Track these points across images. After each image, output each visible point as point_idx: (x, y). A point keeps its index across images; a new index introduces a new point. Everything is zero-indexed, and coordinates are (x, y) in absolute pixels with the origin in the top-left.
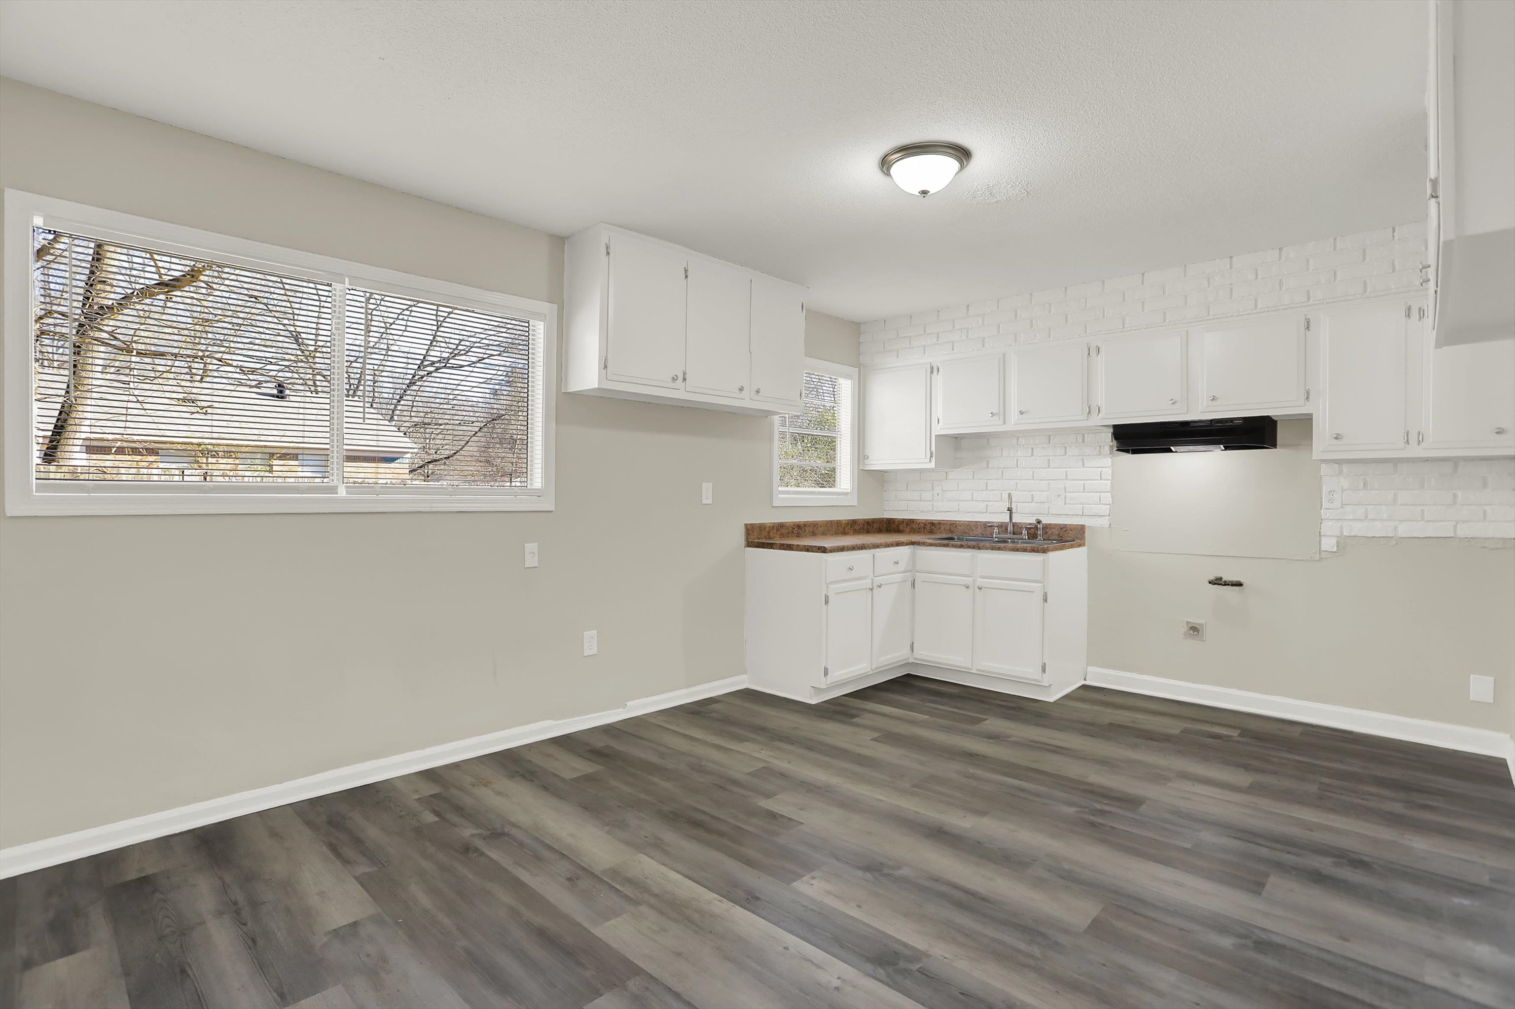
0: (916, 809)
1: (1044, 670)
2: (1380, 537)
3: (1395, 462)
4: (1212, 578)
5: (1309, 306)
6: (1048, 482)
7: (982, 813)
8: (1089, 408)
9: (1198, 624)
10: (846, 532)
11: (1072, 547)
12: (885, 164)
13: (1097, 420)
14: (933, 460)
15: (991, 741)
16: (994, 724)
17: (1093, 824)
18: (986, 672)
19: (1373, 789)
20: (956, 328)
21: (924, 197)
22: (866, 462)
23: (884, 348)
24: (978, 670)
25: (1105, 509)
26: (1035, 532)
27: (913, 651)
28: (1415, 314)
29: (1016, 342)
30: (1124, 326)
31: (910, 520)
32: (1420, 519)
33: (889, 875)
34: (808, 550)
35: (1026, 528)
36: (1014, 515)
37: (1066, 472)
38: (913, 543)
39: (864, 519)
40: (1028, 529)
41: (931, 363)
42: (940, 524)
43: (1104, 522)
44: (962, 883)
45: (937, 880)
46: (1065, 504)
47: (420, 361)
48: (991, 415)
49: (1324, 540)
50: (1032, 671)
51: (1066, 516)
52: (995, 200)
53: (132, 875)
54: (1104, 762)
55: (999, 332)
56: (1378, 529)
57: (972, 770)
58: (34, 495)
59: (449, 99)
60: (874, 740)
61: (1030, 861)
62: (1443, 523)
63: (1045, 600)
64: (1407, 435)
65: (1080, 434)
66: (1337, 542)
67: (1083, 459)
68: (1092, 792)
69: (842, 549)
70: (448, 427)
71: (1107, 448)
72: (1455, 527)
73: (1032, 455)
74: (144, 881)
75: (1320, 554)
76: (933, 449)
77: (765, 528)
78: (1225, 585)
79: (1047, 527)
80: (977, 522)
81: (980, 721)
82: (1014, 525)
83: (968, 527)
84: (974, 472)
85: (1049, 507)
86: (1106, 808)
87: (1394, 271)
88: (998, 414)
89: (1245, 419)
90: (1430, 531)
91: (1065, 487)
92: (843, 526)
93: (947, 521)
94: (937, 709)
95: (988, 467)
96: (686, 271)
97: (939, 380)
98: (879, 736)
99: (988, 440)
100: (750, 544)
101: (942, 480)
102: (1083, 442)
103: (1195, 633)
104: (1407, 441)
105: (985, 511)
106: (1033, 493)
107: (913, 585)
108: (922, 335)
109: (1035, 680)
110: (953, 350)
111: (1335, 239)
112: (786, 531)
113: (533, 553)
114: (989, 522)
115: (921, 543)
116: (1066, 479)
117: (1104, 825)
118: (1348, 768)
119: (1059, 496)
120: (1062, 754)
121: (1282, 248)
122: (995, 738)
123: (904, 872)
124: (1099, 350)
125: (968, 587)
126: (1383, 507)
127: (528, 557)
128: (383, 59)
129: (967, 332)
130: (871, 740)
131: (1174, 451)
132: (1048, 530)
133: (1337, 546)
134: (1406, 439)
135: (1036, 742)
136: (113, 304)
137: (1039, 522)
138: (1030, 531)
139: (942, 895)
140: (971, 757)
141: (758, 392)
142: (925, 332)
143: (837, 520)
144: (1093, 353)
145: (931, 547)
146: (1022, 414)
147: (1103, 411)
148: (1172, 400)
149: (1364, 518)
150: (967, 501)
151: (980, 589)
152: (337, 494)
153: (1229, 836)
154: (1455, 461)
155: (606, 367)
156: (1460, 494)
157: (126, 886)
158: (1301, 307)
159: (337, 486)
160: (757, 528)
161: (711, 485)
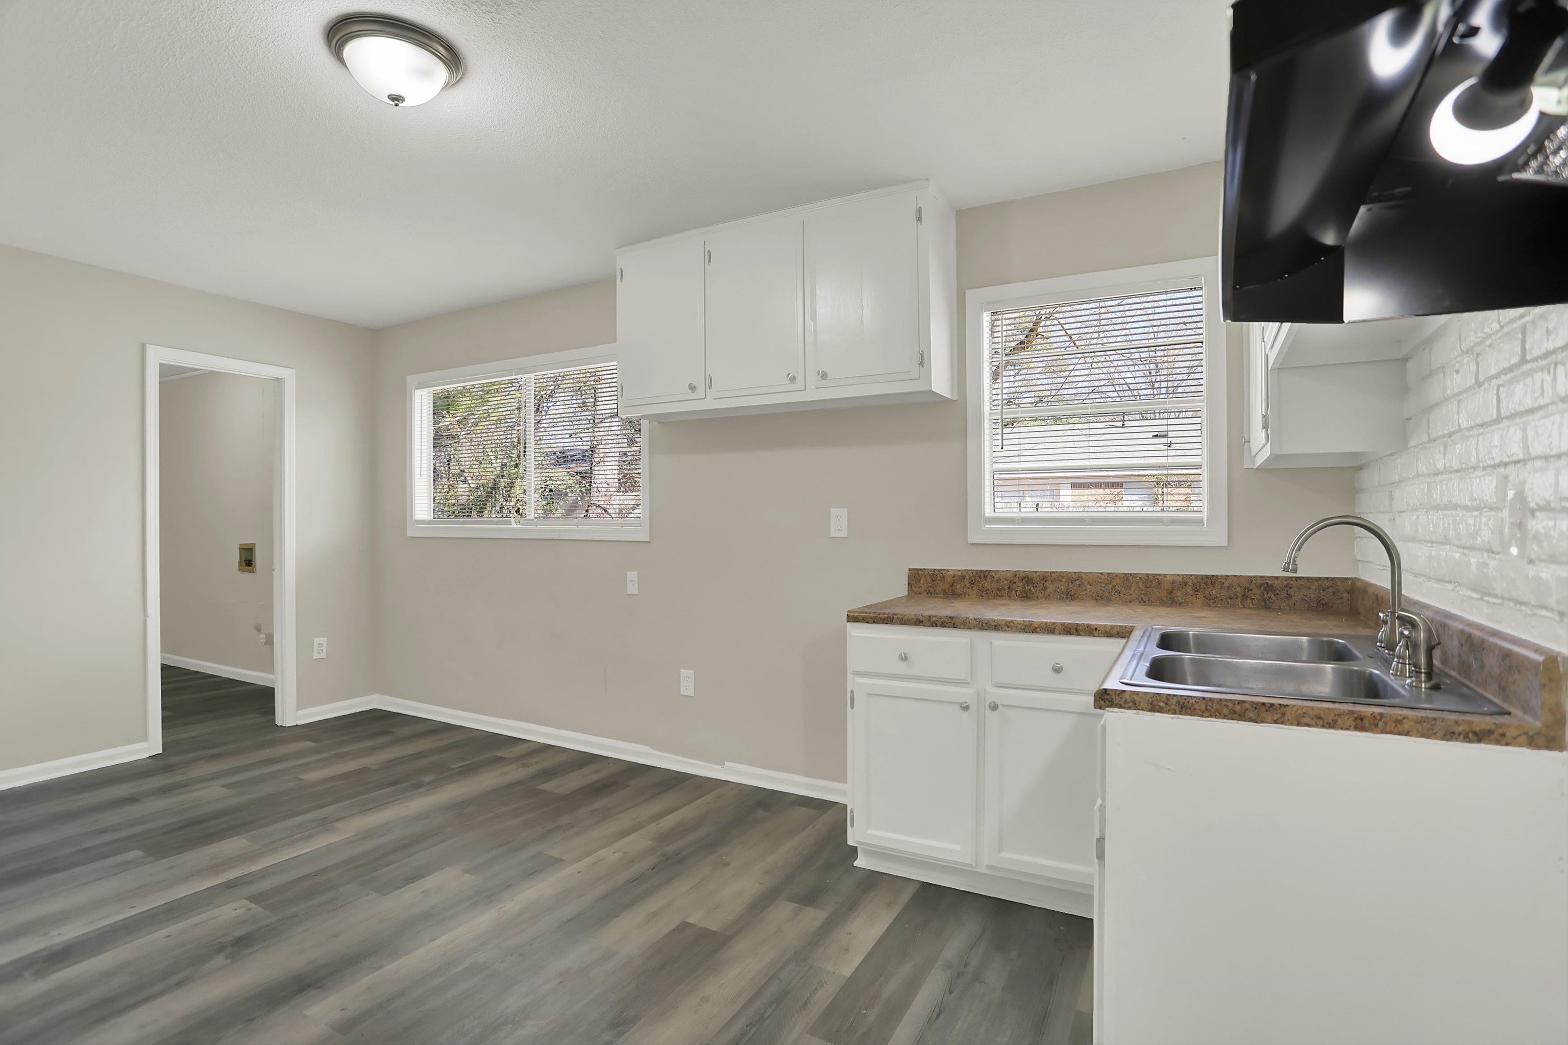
14: (1268, 434)
160: (925, 576)
161: (845, 511)
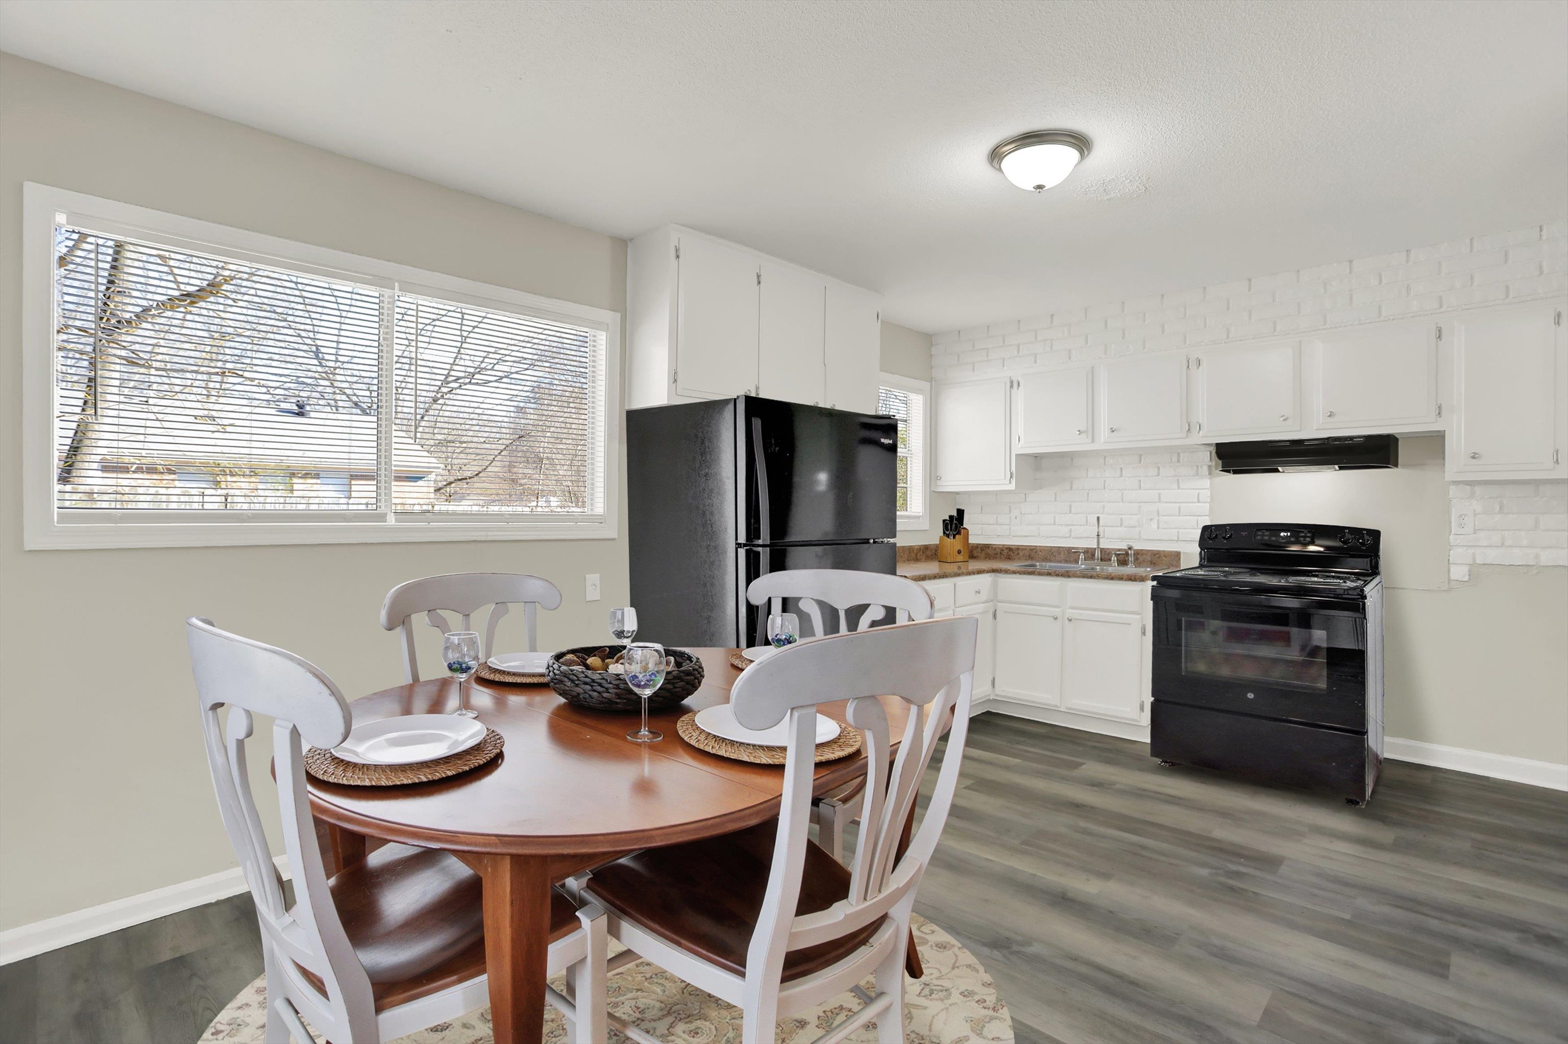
0: (1034, 872)
1: (1142, 709)
2: (1519, 565)
3: (1536, 483)
5: (1441, 313)
6: (1140, 504)
7: (1105, 876)
8: (1189, 425)
10: (918, 558)
12: (996, 156)
13: (1198, 438)
14: (1014, 481)
15: (1095, 788)
16: (1093, 769)
17: (1232, 889)
18: (1074, 709)
19: (1535, 848)
20: (1039, 339)
21: (1039, 192)
22: (939, 483)
23: (959, 360)
24: (1067, 708)
26: (1125, 558)
27: (994, 687)
28: (1565, 321)
29: (1106, 354)
30: (1228, 337)
31: (985, 544)
33: (1019, 952)
35: (1116, 554)
36: (1101, 540)
37: (1160, 494)
38: (994, 571)
41: (1010, 377)
42: (1018, 549)
44: (1100, 960)
45: (1075, 959)
46: (1158, 528)
47: (444, 377)
48: (1078, 433)
49: (1453, 569)
50: (1128, 709)
51: (1160, 542)
52: (1108, 197)
53: (166, 955)
54: (1224, 814)
55: (1087, 344)
56: (1517, 556)
57: (1082, 824)
58: (55, 526)
59: (521, 79)
60: (967, 788)
61: (1174, 935)
63: (1143, 633)
64: (1557, 454)
65: (1175, 454)
66: (1470, 571)
67: (1178, 480)
68: (1221, 850)
69: (923, 578)
70: (470, 445)
71: (1205, 468)
73: (1122, 476)
74: (180, 962)
75: (1449, 583)
76: (1013, 469)
79: (1138, 553)
80: (1059, 547)
81: (1078, 765)
82: (1102, 550)
83: (1050, 553)
84: (1056, 493)
85: (1141, 532)
86: (1242, 869)
87: (1541, 272)
88: (1086, 432)
89: (1369, 438)
91: (1158, 510)
92: (915, 551)
93: (1026, 546)
94: (1027, 751)
95: (1071, 489)
96: (758, 276)
97: (1019, 396)
98: (972, 784)
99: (1072, 460)
101: (1021, 502)
102: (1179, 461)
104: (1557, 460)
105: (1068, 535)
106: (1122, 516)
107: (995, 616)
108: (1001, 347)
109: (1133, 720)
110: (1035, 362)
111: (1472, 240)
113: (595, 585)
114: (1073, 548)
115: (1004, 570)
116: (1160, 501)
117: (1246, 891)
118: (1497, 822)
119: (1151, 519)
120: (1177, 804)
121: (1410, 250)
122: (1097, 785)
123: (1035, 949)
124: (1199, 363)
125: (1056, 619)
126: (1523, 533)
127: (589, 589)
128: (451, 32)
129: (1052, 344)
130: (965, 788)
131: (1281, 471)
132: (1139, 556)
133: (1469, 575)
134: (1555, 458)
135: (1144, 790)
136: (131, 317)
137: (1129, 548)
138: (1120, 557)
139: (1084, 978)
140: (1077, 807)
142: (1004, 344)
143: (909, 546)
144: (1193, 366)
145: (1014, 576)
146: (1113, 431)
147: (1205, 428)
148: (1283, 416)
149: (1500, 545)
150: (1048, 525)
151: (1070, 620)
152: (386, 522)
153: (1389, 904)
155: (675, 381)
157: (160, 968)
158: (1431, 314)
159: (387, 514)
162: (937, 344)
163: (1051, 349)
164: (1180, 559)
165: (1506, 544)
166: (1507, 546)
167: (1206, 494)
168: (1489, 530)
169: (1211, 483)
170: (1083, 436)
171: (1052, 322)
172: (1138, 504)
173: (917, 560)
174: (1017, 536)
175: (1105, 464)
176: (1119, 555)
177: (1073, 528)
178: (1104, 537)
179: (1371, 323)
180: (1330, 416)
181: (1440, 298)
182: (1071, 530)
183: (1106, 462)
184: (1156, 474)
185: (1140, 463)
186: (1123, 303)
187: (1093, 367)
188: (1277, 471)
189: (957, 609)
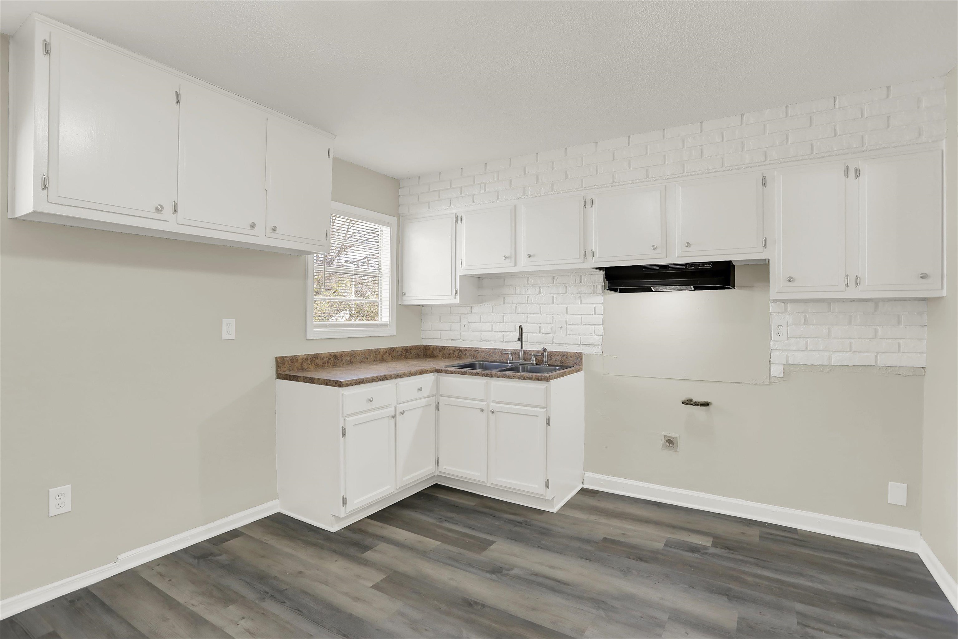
1: (547, 485)
2: (817, 365)
4: (684, 398)
5: (765, 165)
6: (553, 315)
8: (585, 252)
9: (673, 438)
10: (385, 359)
11: (571, 372)
13: (592, 263)
14: (458, 296)
16: (499, 549)
18: (499, 486)
20: (476, 183)
22: (404, 298)
23: (418, 200)
24: (492, 484)
25: (598, 339)
26: (542, 358)
27: (437, 465)
28: (852, 173)
29: (524, 195)
30: (613, 182)
31: (442, 347)
32: (848, 350)
34: (326, 384)
35: (534, 355)
36: (524, 344)
37: (567, 307)
38: (437, 371)
39: (402, 347)
40: (536, 357)
41: (456, 214)
42: (466, 350)
43: (597, 350)
46: (566, 335)
48: (504, 258)
49: (773, 367)
50: (537, 486)
51: (567, 345)
55: (510, 186)
56: (816, 358)
62: (866, 354)
63: (548, 424)
64: (848, 279)
65: (578, 275)
66: (783, 368)
67: (580, 297)
69: (360, 382)
71: (600, 289)
72: (876, 357)
73: (540, 293)
75: (770, 379)
76: (458, 287)
77: (297, 360)
78: (695, 405)
79: (551, 354)
80: (495, 349)
82: (525, 352)
83: (489, 353)
84: (493, 307)
85: (553, 337)
87: (835, 135)
88: (510, 257)
89: (714, 263)
90: (857, 360)
91: (566, 320)
92: (381, 353)
93: (472, 348)
95: (504, 303)
96: (178, 95)
97: (462, 227)
99: (504, 280)
100: (280, 376)
101: (467, 314)
102: (581, 282)
103: (671, 445)
104: (847, 284)
105: (502, 340)
106: (540, 325)
107: (438, 407)
108: (448, 189)
109: (541, 495)
110: (473, 202)
111: (787, 107)
112: (321, 361)
114: (505, 350)
115: (444, 370)
116: (567, 313)
119: (561, 328)
121: (743, 115)
122: (497, 571)
124: (592, 203)
125: (482, 411)
126: (820, 340)
129: (485, 186)
131: (653, 290)
132: (552, 357)
133: (784, 372)
134: (846, 282)
137: (545, 350)
138: (538, 358)
141: (274, 229)
142: (451, 186)
144: (588, 205)
145: (451, 374)
146: (530, 257)
147: (597, 255)
148: (654, 246)
149: (805, 349)
150: (487, 331)
151: (493, 412)
154: (876, 302)
155: (45, 187)
156: (879, 328)
158: (759, 166)
160: (288, 361)
161: (232, 321)
162: (403, 187)
163: (485, 191)
164: (581, 359)
165: (809, 349)
166: (810, 350)
167: (600, 308)
168: (797, 338)
169: (604, 299)
170: (508, 261)
171: (485, 169)
172: (551, 316)
173: (383, 360)
174: (466, 340)
175: (528, 284)
176: (538, 356)
177: (505, 334)
178: (527, 341)
179: (716, 172)
180: (687, 246)
181: (765, 153)
182: (504, 336)
183: (529, 283)
184: (564, 292)
185: (553, 283)
186: (537, 154)
187: (515, 206)
188: (651, 290)
189: (399, 406)
